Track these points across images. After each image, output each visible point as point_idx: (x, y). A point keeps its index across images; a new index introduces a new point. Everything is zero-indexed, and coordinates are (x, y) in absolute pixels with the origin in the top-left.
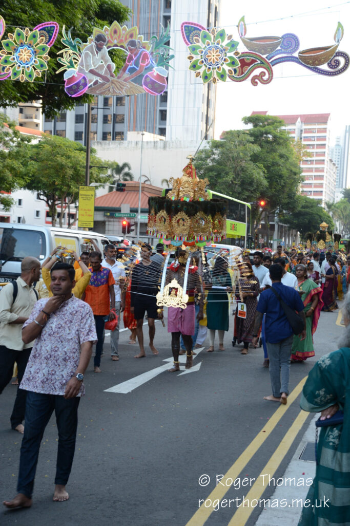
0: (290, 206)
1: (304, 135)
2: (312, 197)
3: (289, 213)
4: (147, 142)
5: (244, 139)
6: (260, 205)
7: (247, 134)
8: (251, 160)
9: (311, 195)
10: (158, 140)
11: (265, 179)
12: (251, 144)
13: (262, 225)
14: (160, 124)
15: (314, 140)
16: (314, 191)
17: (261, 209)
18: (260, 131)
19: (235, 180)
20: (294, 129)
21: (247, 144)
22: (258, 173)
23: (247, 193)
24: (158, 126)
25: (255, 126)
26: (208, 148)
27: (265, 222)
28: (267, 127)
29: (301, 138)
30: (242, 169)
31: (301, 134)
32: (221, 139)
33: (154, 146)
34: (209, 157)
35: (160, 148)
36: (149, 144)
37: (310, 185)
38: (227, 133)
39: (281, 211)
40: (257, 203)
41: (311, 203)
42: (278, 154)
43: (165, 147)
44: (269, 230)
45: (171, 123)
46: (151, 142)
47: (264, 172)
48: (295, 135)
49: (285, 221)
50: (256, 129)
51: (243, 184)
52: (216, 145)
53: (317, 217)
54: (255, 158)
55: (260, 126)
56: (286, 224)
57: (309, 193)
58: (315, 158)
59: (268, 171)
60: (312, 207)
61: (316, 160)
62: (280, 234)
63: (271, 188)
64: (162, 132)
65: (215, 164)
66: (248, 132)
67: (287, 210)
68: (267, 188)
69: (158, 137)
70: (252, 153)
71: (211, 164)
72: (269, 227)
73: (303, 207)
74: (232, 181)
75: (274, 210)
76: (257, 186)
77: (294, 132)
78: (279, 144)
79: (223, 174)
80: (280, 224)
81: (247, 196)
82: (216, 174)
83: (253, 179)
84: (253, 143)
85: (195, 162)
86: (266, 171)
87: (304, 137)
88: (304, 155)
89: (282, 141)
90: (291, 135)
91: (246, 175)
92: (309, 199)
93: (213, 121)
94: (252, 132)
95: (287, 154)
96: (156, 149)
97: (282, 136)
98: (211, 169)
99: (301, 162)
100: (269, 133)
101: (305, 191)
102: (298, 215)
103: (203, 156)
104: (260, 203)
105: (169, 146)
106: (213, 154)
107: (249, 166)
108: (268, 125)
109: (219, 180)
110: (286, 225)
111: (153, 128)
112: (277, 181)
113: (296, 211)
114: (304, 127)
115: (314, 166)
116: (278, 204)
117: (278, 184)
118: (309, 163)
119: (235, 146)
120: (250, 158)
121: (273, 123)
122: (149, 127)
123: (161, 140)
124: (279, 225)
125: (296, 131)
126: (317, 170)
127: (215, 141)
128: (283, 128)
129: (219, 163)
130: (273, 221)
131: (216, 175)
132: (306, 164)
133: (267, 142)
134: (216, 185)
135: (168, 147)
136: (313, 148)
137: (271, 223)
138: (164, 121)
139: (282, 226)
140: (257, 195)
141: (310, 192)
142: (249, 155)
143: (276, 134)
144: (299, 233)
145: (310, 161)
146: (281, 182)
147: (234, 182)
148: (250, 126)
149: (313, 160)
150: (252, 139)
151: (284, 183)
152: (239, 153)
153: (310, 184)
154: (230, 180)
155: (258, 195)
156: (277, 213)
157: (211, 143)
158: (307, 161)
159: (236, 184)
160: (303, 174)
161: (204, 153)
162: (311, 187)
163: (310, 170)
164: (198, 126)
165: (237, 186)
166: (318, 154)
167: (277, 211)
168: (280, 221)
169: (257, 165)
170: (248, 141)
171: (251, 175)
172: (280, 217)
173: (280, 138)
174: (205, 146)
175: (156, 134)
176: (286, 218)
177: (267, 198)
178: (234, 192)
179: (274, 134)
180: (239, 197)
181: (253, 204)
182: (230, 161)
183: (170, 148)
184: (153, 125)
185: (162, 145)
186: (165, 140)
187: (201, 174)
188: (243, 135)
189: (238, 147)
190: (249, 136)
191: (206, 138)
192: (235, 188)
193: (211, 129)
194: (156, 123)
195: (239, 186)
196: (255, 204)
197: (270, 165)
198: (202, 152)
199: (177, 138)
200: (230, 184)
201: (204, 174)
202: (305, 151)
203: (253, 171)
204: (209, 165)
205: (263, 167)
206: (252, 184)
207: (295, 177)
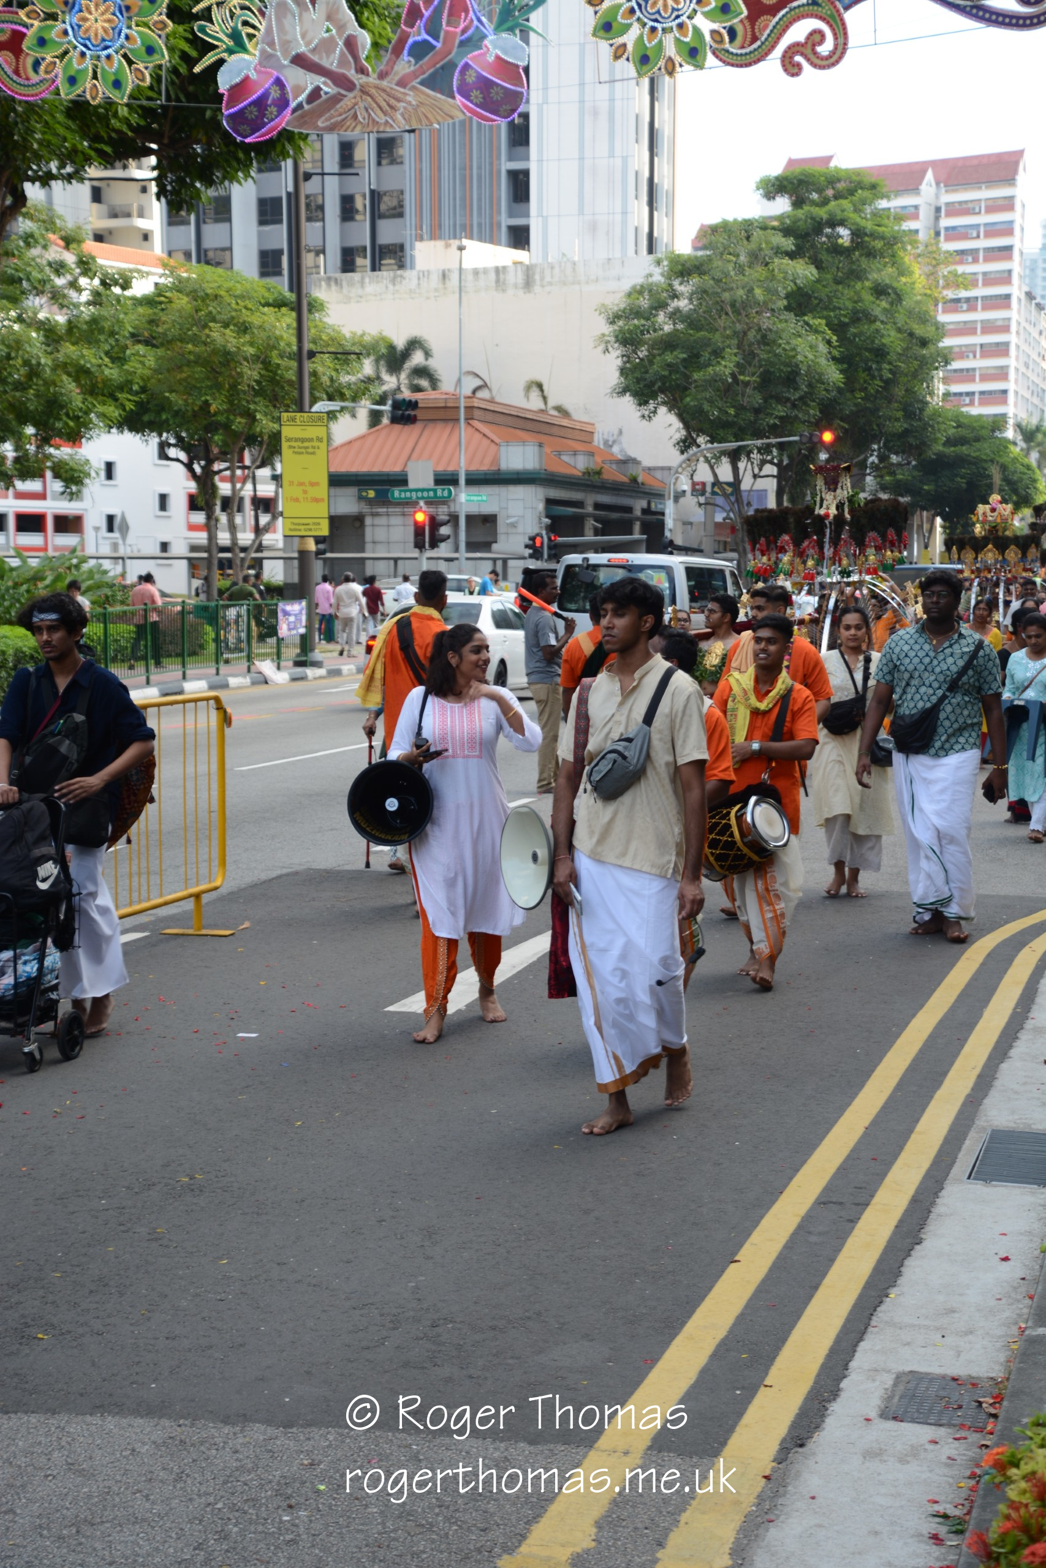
0: (912, 440)
1: (945, 222)
2: (977, 410)
3: (909, 463)
4: (476, 272)
5: (764, 246)
6: (821, 441)
7: (774, 228)
8: (788, 308)
9: (972, 403)
10: (508, 262)
11: (831, 362)
12: (786, 261)
14: (511, 215)
15: (978, 237)
16: (982, 393)
17: (823, 456)
18: (812, 218)
19: (742, 373)
20: (916, 207)
21: (776, 260)
22: (811, 347)
23: (781, 410)
24: (505, 221)
25: (797, 203)
26: (658, 278)
28: (833, 203)
29: (938, 234)
30: (764, 336)
31: (937, 218)
32: (696, 248)
33: (498, 281)
34: (662, 305)
35: (516, 286)
36: (481, 276)
37: (967, 375)
38: (714, 229)
39: (883, 458)
40: (811, 435)
41: (974, 429)
42: (867, 284)
43: (528, 284)
45: (544, 211)
46: (485, 271)
47: (829, 342)
48: (920, 225)
50: (800, 213)
51: (766, 380)
52: (683, 269)
53: (992, 470)
54: (801, 302)
55: (814, 203)
57: (968, 400)
58: (981, 291)
59: (842, 339)
60: (977, 439)
61: (984, 298)
63: (852, 391)
64: (519, 237)
65: (680, 326)
66: (775, 224)
67: (903, 452)
68: (840, 390)
69: (505, 255)
70: (791, 287)
71: (668, 328)
73: (949, 442)
74: (733, 375)
75: (862, 457)
76: (810, 385)
77: (915, 217)
78: (871, 254)
79: (706, 355)
81: (781, 418)
82: (685, 356)
83: (797, 366)
84: (792, 255)
85: (621, 323)
86: (835, 338)
87: (947, 229)
88: (947, 286)
89: (878, 244)
90: (908, 225)
91: (776, 355)
92: (969, 415)
93: (672, 195)
94: (788, 221)
95: (896, 284)
96: (504, 291)
97: (881, 229)
98: (669, 343)
99: (940, 306)
100: (842, 223)
101: (956, 395)
102: (935, 467)
103: (644, 303)
104: (821, 438)
105: (542, 279)
106: (675, 296)
107: (784, 325)
108: (836, 198)
109: (696, 376)
111: (492, 225)
112: (869, 369)
113: (931, 454)
114: (947, 198)
115: (980, 316)
116: (875, 438)
117: (873, 377)
118: (965, 306)
119: (740, 269)
120: (785, 302)
121: (851, 192)
122: (480, 225)
123: (515, 263)
125: (922, 213)
126: (989, 327)
127: (679, 256)
128: (883, 204)
129: (692, 321)
131: (684, 360)
132: (955, 311)
133: (836, 250)
134: (686, 389)
135: (538, 283)
136: (976, 261)
138: (522, 205)
140: (812, 412)
141: (968, 394)
142: (783, 293)
143: (863, 223)
144: (939, 521)
145: (968, 300)
146: (880, 370)
147: (742, 377)
148: (782, 205)
149: (976, 298)
150: (789, 244)
151: (891, 371)
152: (751, 291)
153: (968, 370)
154: (728, 371)
155: (814, 412)
156: (875, 468)
157: (666, 263)
158: (958, 301)
159: (747, 384)
160: (947, 342)
161: (646, 295)
162: (972, 380)
163: (968, 329)
164: (625, 213)
165: (749, 391)
166: (990, 279)
167: (873, 459)
168: (884, 488)
169: (807, 324)
170: (779, 252)
171: (792, 354)
172: (882, 477)
173: (873, 235)
174: (647, 272)
175: (500, 245)
176: (900, 477)
177: (842, 420)
178: (740, 408)
179: (856, 224)
180: (756, 421)
181: (801, 442)
182: (727, 314)
183: (543, 286)
184: (491, 217)
185: (521, 278)
186: (527, 262)
187: (642, 360)
188: (761, 232)
189: (748, 271)
190: (780, 234)
191: (651, 250)
192: (743, 395)
193: (665, 219)
194: (499, 213)
195: (755, 389)
196: (804, 440)
197: (847, 320)
198: (638, 291)
199: (564, 255)
200: (730, 385)
201: (651, 359)
202: (949, 272)
203: (797, 341)
204: (662, 329)
205: (825, 328)
206: (794, 381)
207: (924, 351)
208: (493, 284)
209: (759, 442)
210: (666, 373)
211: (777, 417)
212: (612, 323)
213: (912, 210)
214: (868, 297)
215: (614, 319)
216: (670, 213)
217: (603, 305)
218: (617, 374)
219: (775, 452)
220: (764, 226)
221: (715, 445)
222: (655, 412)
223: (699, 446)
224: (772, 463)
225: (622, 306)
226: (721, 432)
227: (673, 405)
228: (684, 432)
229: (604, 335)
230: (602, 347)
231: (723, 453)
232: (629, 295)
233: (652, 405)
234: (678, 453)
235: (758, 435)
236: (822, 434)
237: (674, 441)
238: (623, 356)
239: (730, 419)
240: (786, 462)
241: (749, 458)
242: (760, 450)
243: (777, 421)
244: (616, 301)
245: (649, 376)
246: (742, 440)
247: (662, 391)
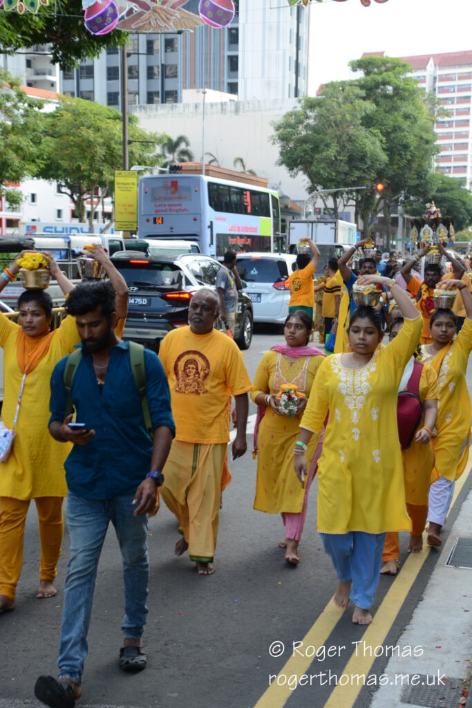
0: (421, 189)
1: (438, 84)
2: (452, 175)
3: (419, 200)
4: (212, 105)
5: (351, 94)
6: (377, 189)
7: (356, 85)
9: (450, 172)
10: (227, 100)
11: (382, 151)
12: (361, 101)
13: (380, 218)
14: (229, 77)
15: (454, 91)
16: (455, 167)
17: (378, 196)
18: (375, 81)
19: (339, 155)
20: (424, 77)
21: (357, 101)
22: (372, 143)
23: (357, 174)
24: (226, 80)
25: (368, 73)
26: (299, 108)
27: (384, 214)
28: (385, 73)
29: (435, 90)
30: (350, 138)
31: (434, 82)
32: (318, 95)
33: (222, 109)
34: (301, 122)
35: (231, 112)
36: (214, 107)
37: (448, 158)
38: (327, 86)
39: (406, 198)
40: (372, 186)
41: (450, 184)
42: (401, 113)
43: (237, 111)
44: (390, 226)
45: (244, 77)
46: (216, 104)
47: (381, 141)
48: (427, 86)
49: (413, 212)
50: (368, 78)
51: (351, 160)
52: (311, 105)
53: (459, 204)
54: (368, 121)
55: (375, 73)
56: (414, 215)
57: (447, 170)
58: (455, 118)
59: (388, 140)
60: (452, 189)
61: (457, 121)
62: (406, 231)
63: (392, 165)
64: (233, 88)
65: (310, 132)
66: (357, 83)
67: (416, 195)
68: (386, 165)
69: (226, 97)
70: (363, 114)
71: (304, 133)
72: (390, 221)
73: (438, 191)
74: (335, 156)
75: (396, 197)
76: (372, 162)
77: (424, 81)
78: (402, 98)
79: (322, 146)
80: (406, 216)
81: (358, 178)
82: (311, 146)
83: (366, 152)
84: (364, 99)
85: (281, 130)
86: (384, 139)
87: (439, 87)
88: (439, 115)
89: (407, 94)
90: (421, 85)
91: (356, 147)
92: (448, 178)
93: (307, 69)
94: (362, 82)
95: (414, 113)
96: (225, 114)
97: (406, 86)
98: (304, 141)
99: (435, 124)
100: (389, 83)
101: (442, 168)
103: (292, 121)
105: (244, 108)
106: (307, 117)
107: (360, 132)
108: (386, 71)
109: (317, 156)
110: (414, 218)
111: (220, 82)
112: (400, 154)
113: (429, 197)
114: (439, 72)
115: (454, 130)
116: (403, 188)
117: (402, 159)
118: (447, 125)
119: (339, 105)
120: (361, 121)
121: (394, 68)
122: (214, 82)
123: (231, 100)
124: (404, 218)
125: (427, 79)
126: (459, 136)
127: (309, 98)
128: (409, 75)
129: (315, 130)
130: (396, 213)
131: (311, 148)
132: (442, 127)
133: (386, 96)
134: (312, 163)
135: (241, 110)
136: (453, 103)
137: (392, 215)
138: (234, 73)
139: (409, 220)
140: (372, 175)
141: (448, 167)
142: (359, 117)
143: (399, 83)
145: (449, 122)
146: (406, 155)
147: (339, 158)
148: (360, 75)
149: (453, 121)
150: (363, 93)
151: (411, 156)
152: (344, 115)
153: (448, 156)
154: (332, 154)
155: (374, 175)
156: (403, 202)
157: (303, 102)
158: (444, 122)
159: (341, 161)
160: (438, 142)
161: (293, 117)
162: (450, 161)
163: (449, 136)
164: (284, 77)
165: (342, 164)
166: (459, 112)
167: (402, 198)
168: (407, 212)
169: (371, 132)
170: (358, 97)
171: (363, 146)
172: (406, 207)
173: (404, 90)
174: (293, 106)
175: (223, 91)
176: (414, 207)
177: (387, 179)
178: (338, 173)
179: (395, 84)
180: (345, 179)
181: (367, 189)
182: (332, 127)
183: (244, 112)
184: (220, 78)
185: (233, 108)
186: (236, 100)
187: (291, 148)
188: (349, 87)
189: (343, 106)
190: (359, 88)
191: (296, 95)
192: (339, 166)
193: (303, 81)
194: (223, 76)
195: (345, 163)
196: (369, 188)
197: (390, 130)
198: (290, 114)
199: (254, 97)
200: (333, 161)
201: (295, 148)
202: (440, 108)
203: (366, 140)
204: (301, 133)
205: (380, 134)
206: (364, 160)
207: (427, 146)
208: (220, 110)
209: (346, 189)
210: (303, 155)
211: (356, 177)
212: (277, 130)
213: (422, 78)
216: (306, 78)
217: (273, 121)
218: (279, 155)
219: (354, 194)
220: (351, 84)
221: (326, 190)
222: (296, 174)
223: (318, 191)
224: (353, 199)
225: (282, 122)
226: (329, 184)
227: (306, 171)
228: (310, 184)
229: (273, 136)
230: (272, 141)
231: (329, 194)
232: (285, 116)
233: (295, 170)
234: (308, 194)
235: (346, 185)
236: (377, 185)
237: (306, 188)
238: (282, 146)
239: (334, 177)
240: (360, 198)
241: (342, 197)
242: (347, 193)
243: (356, 179)
244: (279, 120)
245: (294, 156)
246: (339, 188)
247: (301, 163)
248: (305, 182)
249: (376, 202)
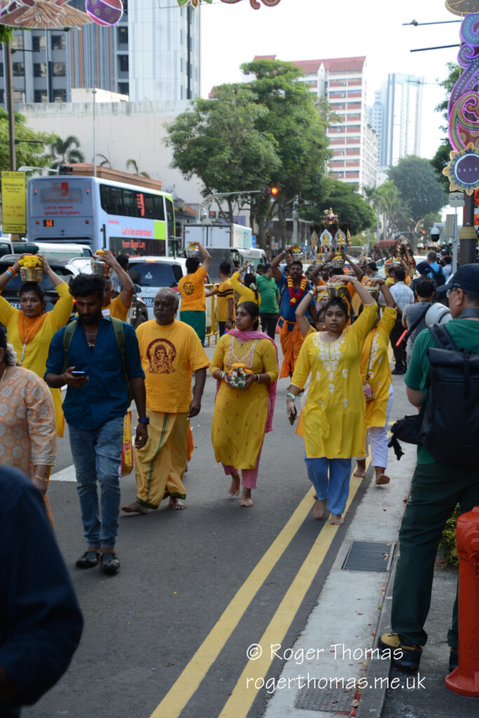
0: (314, 194)
1: (330, 89)
2: (345, 180)
3: (313, 205)
4: (102, 105)
5: (243, 97)
7: (248, 89)
9: (342, 177)
10: (118, 101)
11: (276, 155)
12: (254, 104)
13: (275, 222)
14: (120, 77)
15: (345, 97)
16: (347, 172)
17: (272, 200)
18: (267, 84)
19: (233, 159)
20: (316, 82)
21: (249, 104)
22: (266, 147)
23: (251, 177)
24: (117, 80)
25: (260, 77)
26: (192, 110)
27: (279, 218)
28: (276, 78)
29: (326, 95)
30: (244, 141)
31: (326, 87)
32: (210, 97)
33: (113, 110)
34: (194, 124)
35: (122, 112)
36: (105, 107)
37: (340, 163)
38: (219, 88)
39: (301, 202)
40: (267, 190)
41: (343, 189)
42: (294, 117)
43: (128, 112)
44: (285, 230)
45: (136, 76)
46: (107, 104)
47: (275, 145)
48: (318, 90)
49: (308, 217)
50: (261, 82)
51: (245, 163)
52: (204, 107)
53: (352, 209)
54: (261, 125)
55: (267, 77)
56: (310, 220)
57: (340, 175)
58: (346, 123)
59: (282, 144)
60: (345, 194)
61: (348, 126)
62: (300, 235)
63: (286, 169)
64: (124, 89)
65: (203, 135)
66: (249, 86)
67: (310, 199)
68: (280, 169)
69: (117, 97)
70: (257, 117)
71: (197, 136)
72: (285, 225)
73: (332, 195)
74: (229, 160)
75: (291, 201)
76: (266, 166)
77: (315, 86)
78: (294, 103)
79: (216, 149)
80: (301, 220)
81: (252, 181)
82: (205, 149)
83: (260, 156)
84: (257, 102)
85: (174, 132)
86: (277, 143)
87: (330, 93)
88: (331, 120)
89: (299, 98)
90: (312, 90)
91: (249, 150)
92: (341, 183)
93: (198, 70)
94: (255, 85)
95: (306, 118)
96: (116, 115)
97: (298, 90)
98: (197, 143)
99: (327, 129)
100: (281, 87)
101: (335, 172)
103: (185, 123)
104: (271, 192)
105: (135, 109)
106: (200, 120)
107: (253, 136)
108: (278, 75)
109: (211, 159)
110: (309, 222)
111: (110, 82)
112: (294, 159)
113: (323, 201)
114: (331, 77)
115: (346, 135)
116: (297, 192)
117: (296, 163)
118: (339, 130)
119: (232, 108)
120: (254, 125)
121: (286, 72)
122: (104, 82)
123: (122, 101)
124: (299, 222)
125: (319, 84)
126: (350, 141)
127: (202, 100)
128: (300, 79)
129: (208, 132)
130: (291, 217)
131: (205, 151)
132: (335, 132)
133: (278, 100)
134: (206, 166)
135: (133, 111)
136: (344, 108)
137: (287, 220)
138: (125, 73)
139: (303, 224)
140: (267, 179)
141: (341, 172)
142: (253, 120)
143: (291, 87)
145: (340, 127)
146: (299, 159)
147: (233, 161)
148: (252, 77)
149: (344, 127)
150: (255, 96)
151: (304, 160)
152: (237, 118)
153: (340, 161)
154: (226, 158)
155: (268, 179)
156: (297, 207)
157: (196, 104)
158: (336, 127)
159: (236, 164)
160: (331, 147)
161: (186, 119)
162: (342, 165)
163: (341, 141)
164: (176, 78)
165: (236, 167)
166: (351, 118)
167: (296, 202)
168: (301, 216)
169: (264, 135)
170: (250, 100)
171: (257, 150)
172: (300, 211)
173: (296, 94)
174: (186, 107)
175: (114, 92)
176: (309, 211)
177: (281, 183)
178: (232, 176)
179: (287, 88)
180: (240, 182)
181: (261, 193)
182: (226, 130)
183: (135, 113)
184: (110, 78)
185: (124, 109)
186: (128, 101)
187: (184, 151)
188: (242, 90)
189: (236, 109)
190: (251, 91)
191: (189, 97)
192: (234, 169)
193: (195, 83)
194: (114, 75)
195: (240, 166)
196: (263, 192)
197: (283, 134)
198: (183, 117)
199: (146, 98)
200: (227, 164)
201: (189, 150)
202: (332, 114)
203: (260, 144)
204: (194, 136)
205: (273, 138)
206: (258, 163)
207: (320, 151)
208: (111, 111)
209: (241, 193)
210: (196, 157)
211: (250, 180)
212: (170, 132)
213: (314, 83)
214: (293, 124)
215: (171, 130)
216: (199, 80)
217: (165, 123)
218: (172, 157)
219: (249, 198)
220: (244, 87)
221: (221, 194)
222: (190, 177)
223: (212, 194)
224: (248, 203)
225: (175, 124)
226: (223, 188)
227: (200, 173)
228: (205, 187)
229: (165, 138)
230: (165, 143)
231: (224, 198)
232: (178, 118)
233: (189, 173)
234: (202, 197)
235: (241, 189)
236: (272, 189)
237: (200, 191)
238: (175, 149)
239: (228, 181)
240: (254, 202)
241: (237, 201)
242: (242, 197)
243: (250, 183)
244: (172, 122)
245: (188, 159)
246: (233, 191)
247: (194, 166)
248: (200, 185)
249: (271, 206)
